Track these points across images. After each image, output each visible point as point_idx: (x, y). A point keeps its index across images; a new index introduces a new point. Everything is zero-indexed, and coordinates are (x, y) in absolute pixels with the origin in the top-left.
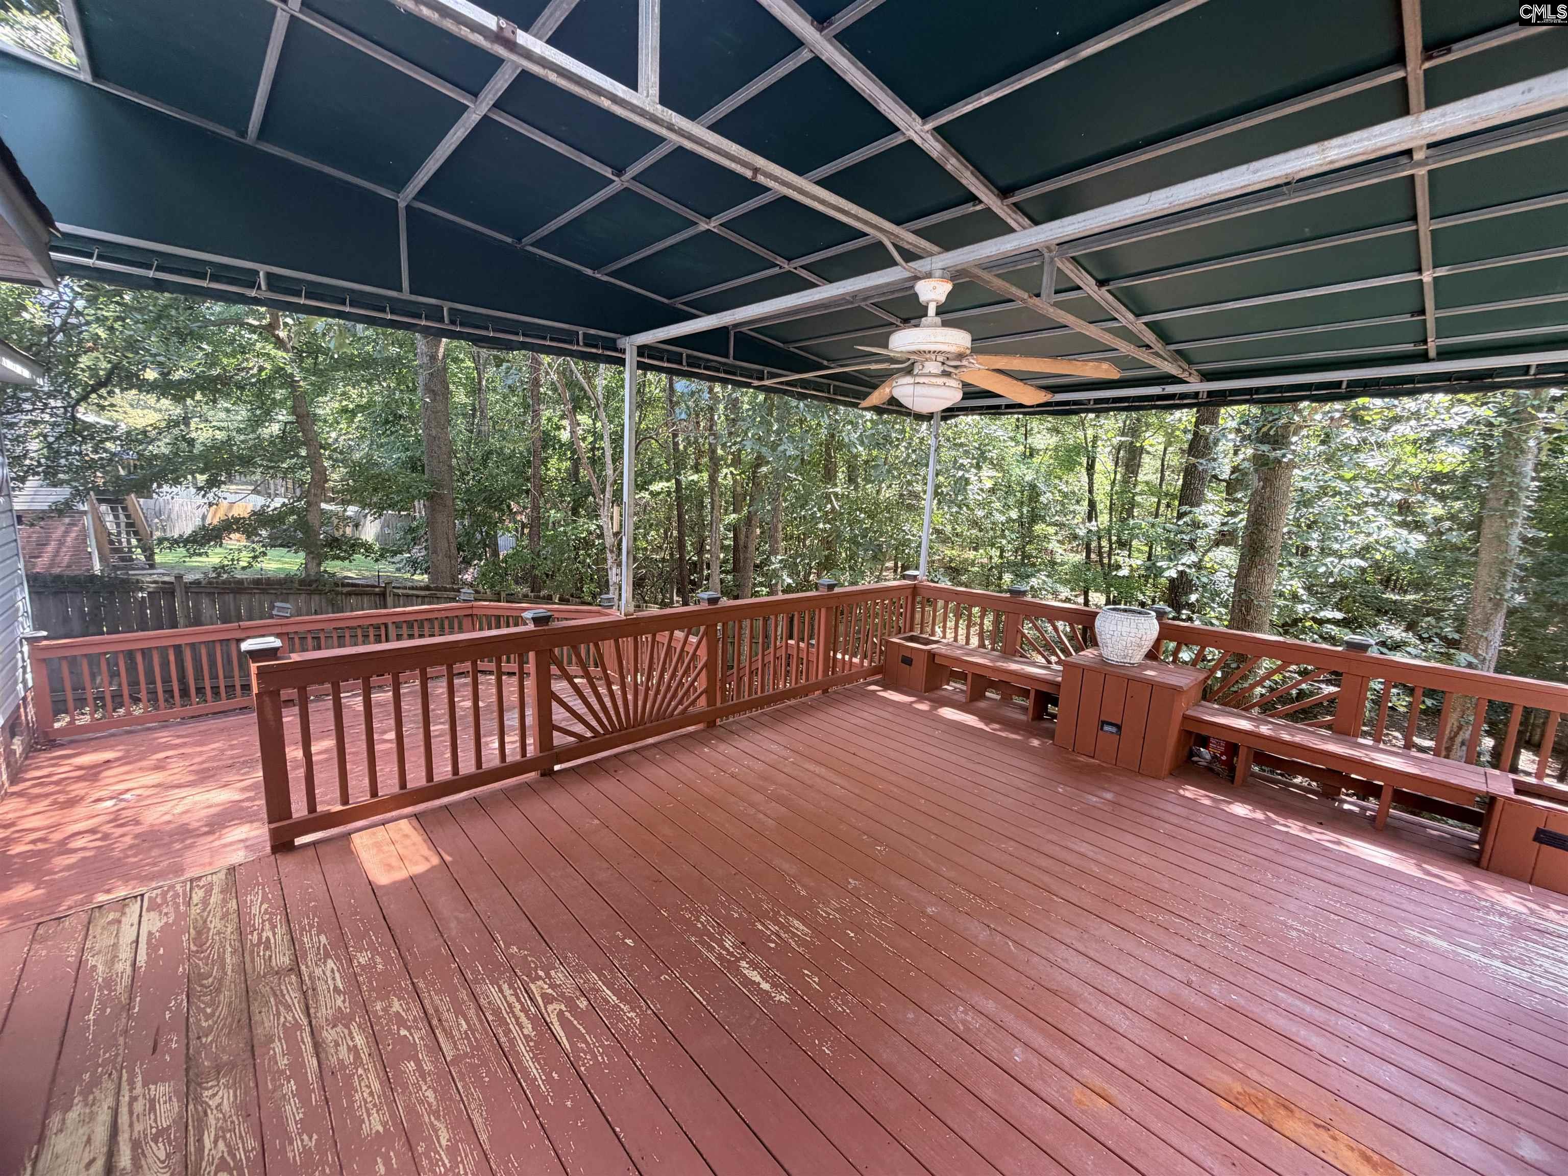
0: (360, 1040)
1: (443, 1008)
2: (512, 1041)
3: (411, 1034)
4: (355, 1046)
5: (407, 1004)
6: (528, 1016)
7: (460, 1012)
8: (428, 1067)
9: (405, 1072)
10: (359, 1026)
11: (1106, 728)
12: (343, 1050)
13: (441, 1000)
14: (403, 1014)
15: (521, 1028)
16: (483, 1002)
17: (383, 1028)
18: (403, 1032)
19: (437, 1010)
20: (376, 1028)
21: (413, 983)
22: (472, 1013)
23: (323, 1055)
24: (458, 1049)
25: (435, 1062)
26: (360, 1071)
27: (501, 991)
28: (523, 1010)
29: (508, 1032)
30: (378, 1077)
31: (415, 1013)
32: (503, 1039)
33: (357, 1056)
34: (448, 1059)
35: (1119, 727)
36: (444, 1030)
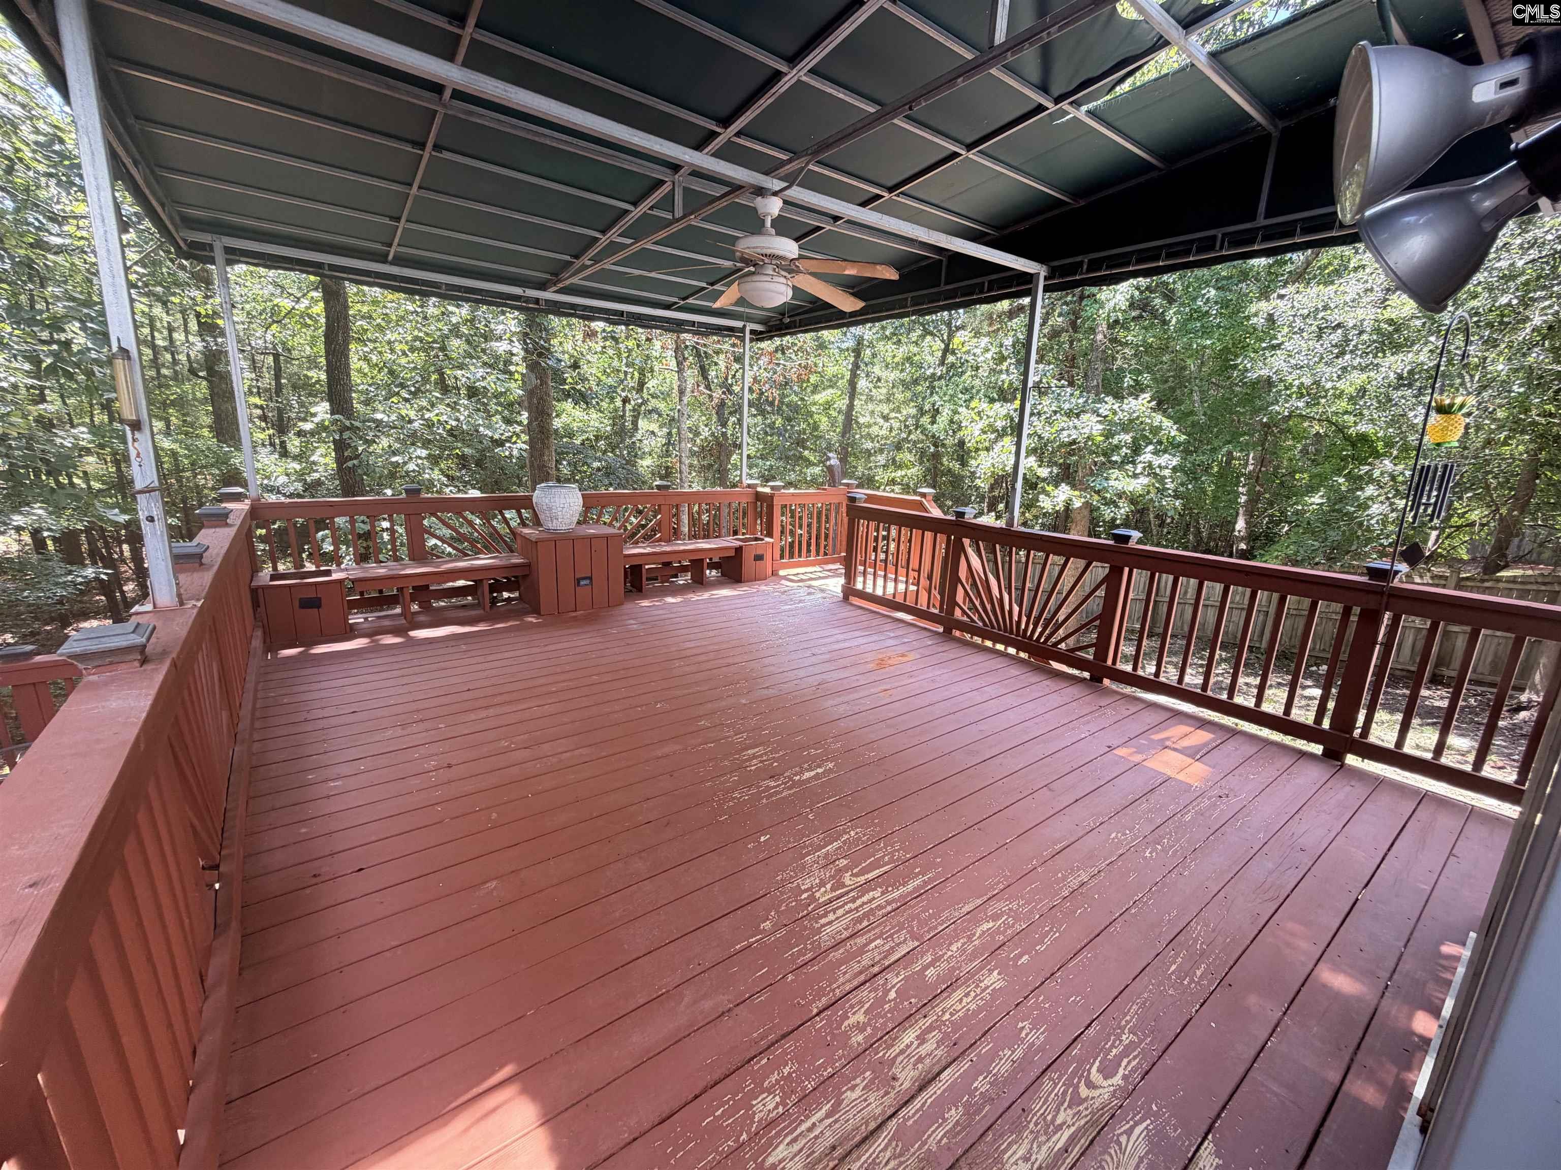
0: (909, 1036)
1: (857, 968)
2: (889, 903)
3: (893, 987)
4: (918, 1037)
5: (852, 1007)
6: (858, 898)
7: (862, 950)
8: (928, 958)
9: (938, 975)
10: (889, 1047)
11: (582, 583)
12: (924, 1049)
13: (845, 973)
14: (867, 1006)
15: (874, 899)
16: (846, 934)
17: (889, 1019)
18: (892, 995)
19: (861, 973)
20: (890, 1026)
21: (818, 1014)
22: (860, 941)
23: (936, 1069)
24: (905, 940)
25: (923, 954)
26: (947, 1016)
27: (830, 923)
28: (854, 900)
29: (880, 907)
30: (949, 996)
31: (866, 993)
32: (889, 908)
33: (930, 1029)
34: (917, 944)
35: (590, 578)
36: (885, 957)
